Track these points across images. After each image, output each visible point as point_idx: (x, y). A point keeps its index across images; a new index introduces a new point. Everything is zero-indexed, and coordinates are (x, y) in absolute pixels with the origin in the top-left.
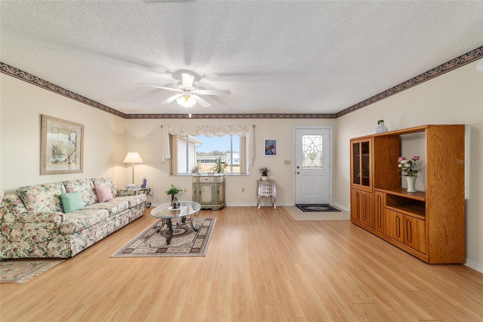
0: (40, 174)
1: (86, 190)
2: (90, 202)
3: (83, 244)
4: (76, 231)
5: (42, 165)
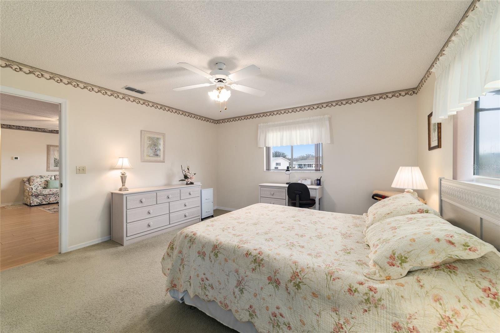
0: (47, 171)
3: (39, 201)
4: (33, 195)
5: (48, 167)
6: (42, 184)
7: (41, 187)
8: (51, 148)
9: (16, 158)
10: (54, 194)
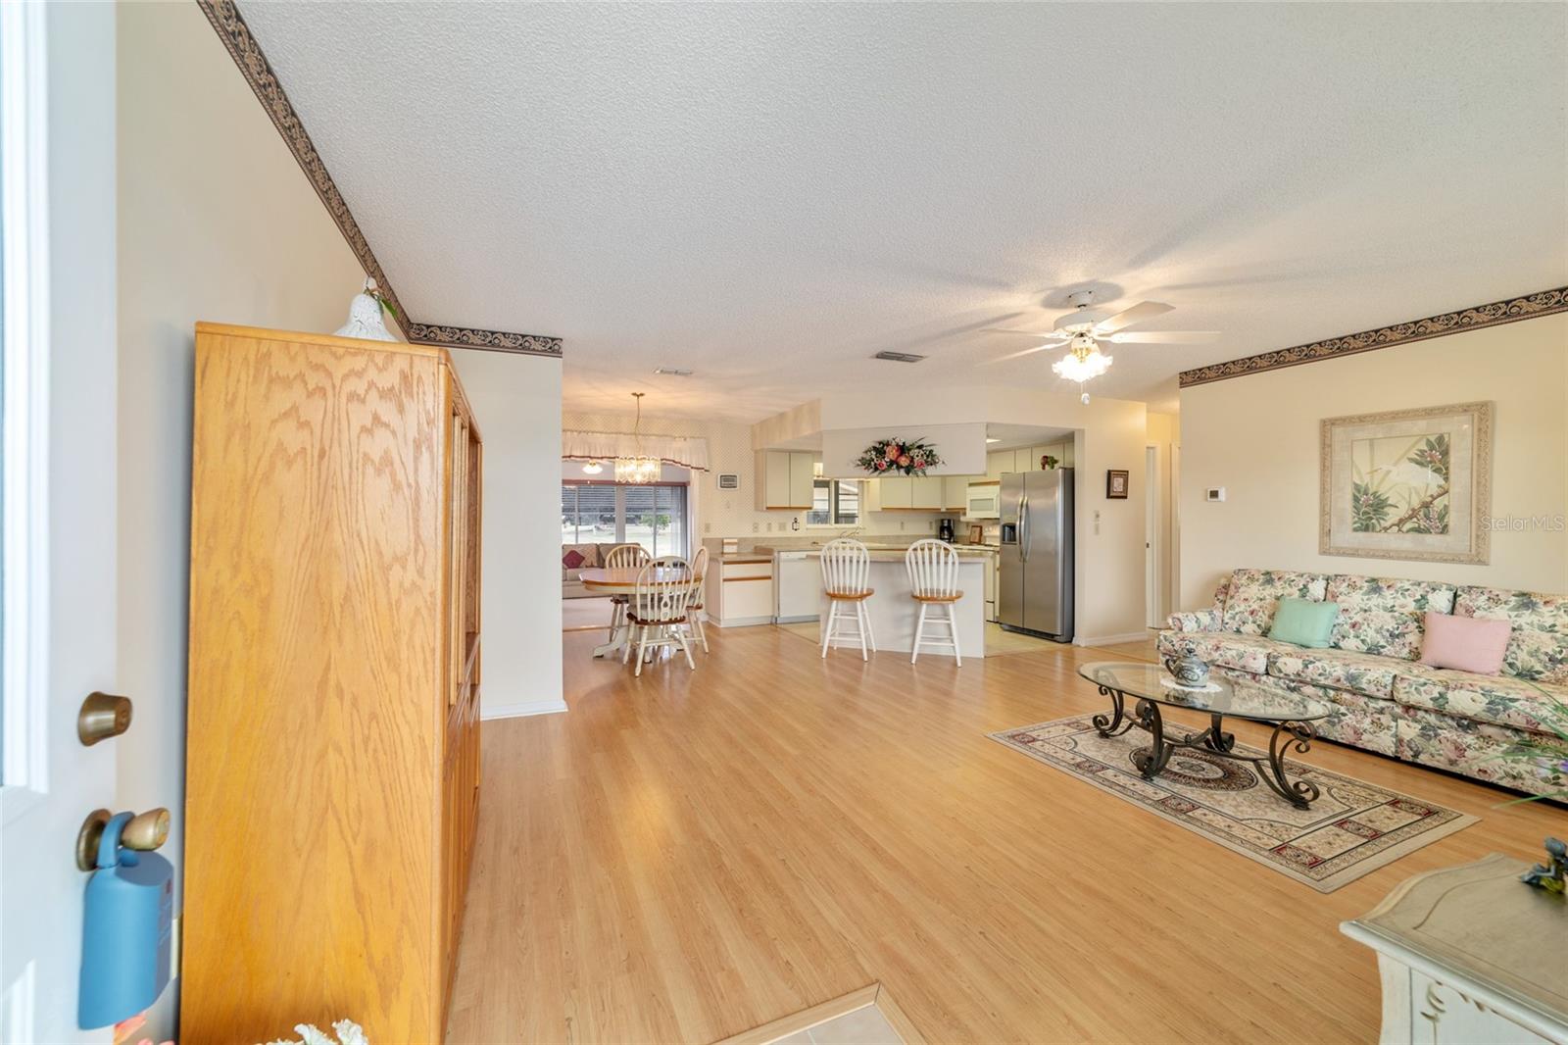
0: (1317, 553)
1: (1385, 609)
2: (1383, 647)
5: (1326, 533)
6: (1260, 614)
7: (1255, 627)
8: (1338, 432)
9: (1214, 494)
10: (1233, 670)
